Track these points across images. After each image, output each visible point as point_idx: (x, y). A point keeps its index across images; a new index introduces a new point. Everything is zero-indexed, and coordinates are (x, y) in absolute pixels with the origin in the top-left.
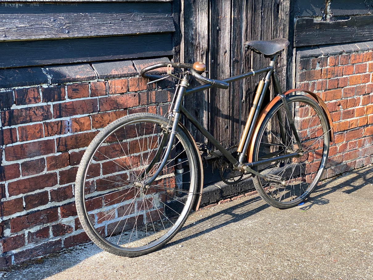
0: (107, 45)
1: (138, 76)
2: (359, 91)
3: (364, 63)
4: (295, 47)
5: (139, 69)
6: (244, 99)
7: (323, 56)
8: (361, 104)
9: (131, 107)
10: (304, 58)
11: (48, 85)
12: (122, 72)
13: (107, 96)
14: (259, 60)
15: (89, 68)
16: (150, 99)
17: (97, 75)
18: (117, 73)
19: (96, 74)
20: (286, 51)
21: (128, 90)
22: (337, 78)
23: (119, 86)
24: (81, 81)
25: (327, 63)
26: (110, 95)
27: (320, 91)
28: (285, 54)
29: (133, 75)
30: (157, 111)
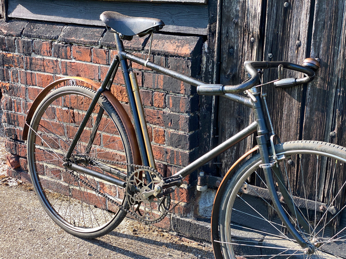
1: (143, 52)
13: (109, 66)
15: (100, 33)
16: (156, 83)
19: (99, 40)
29: (137, 49)
30: (165, 101)
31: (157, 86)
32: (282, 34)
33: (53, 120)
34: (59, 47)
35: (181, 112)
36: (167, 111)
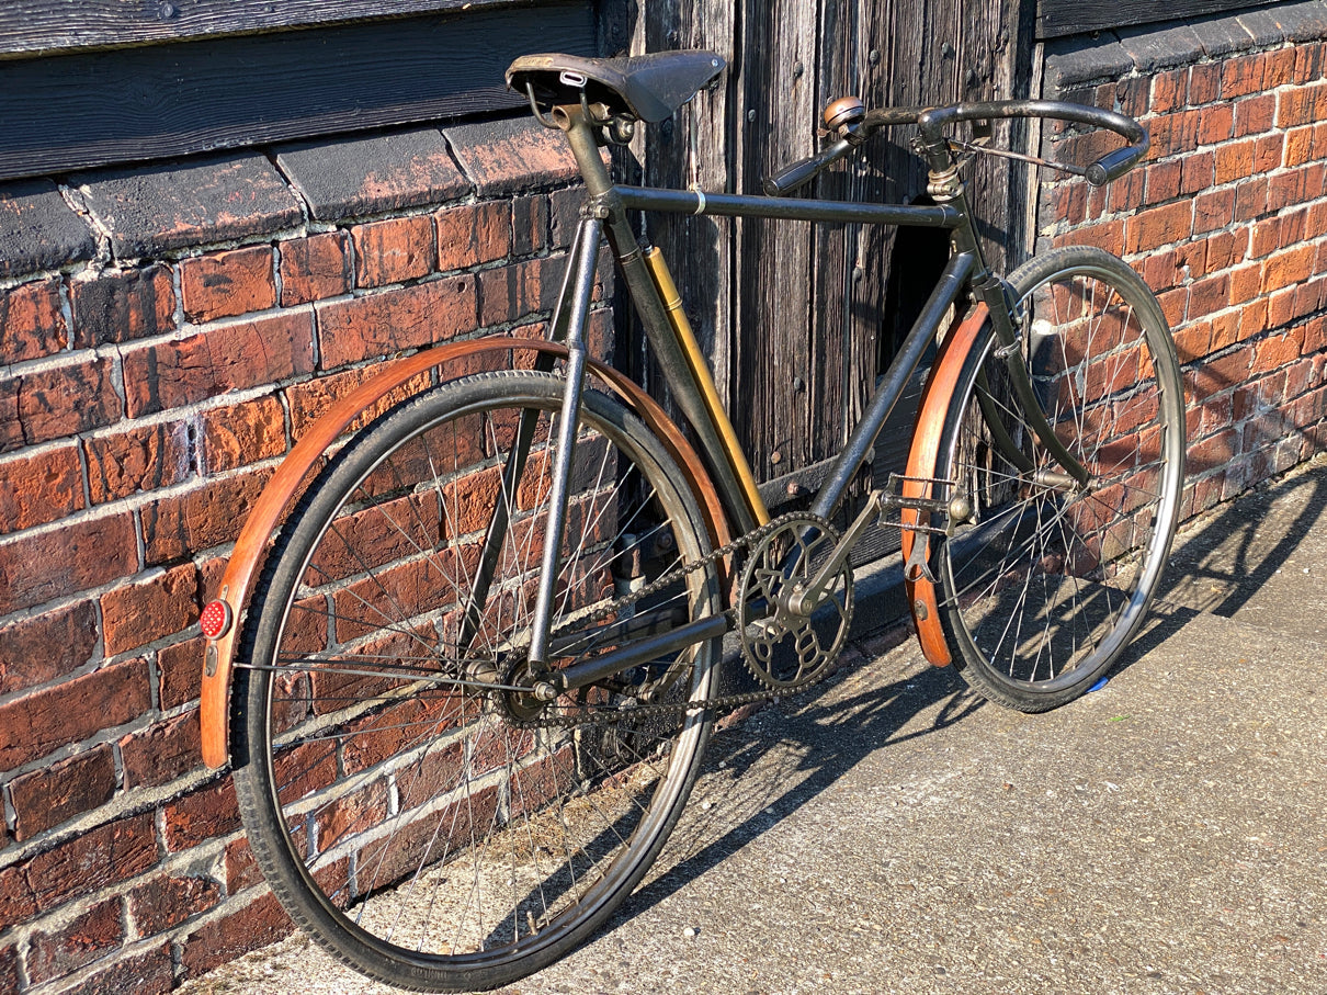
0: (339, 64)
1: (471, 201)
2: (1246, 202)
3: (1265, 93)
4: (1040, 40)
5: (473, 169)
6: (860, 265)
7: (1134, 74)
8: (1249, 254)
9: (446, 336)
10: (1073, 84)
11: (96, 268)
12: (409, 184)
13: (351, 298)
14: (917, 98)
15: (266, 174)
16: (519, 296)
17: (304, 208)
18: (386, 193)
19: (300, 203)
20: (1011, 60)
21: (435, 266)
22: (1178, 157)
23: (398, 252)
24: (237, 240)
25: (1148, 98)
26: (360, 292)
27: (1122, 213)
28: (1007, 71)
29: (452, 196)
31: (524, 305)
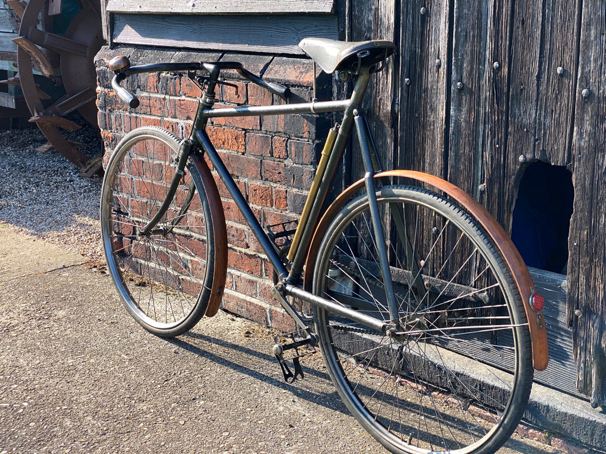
6: (485, 184)
30: (287, 148)
31: (277, 128)
32: (421, 51)
33: (160, 181)
34: (167, 80)
35: (305, 164)
36: (289, 162)
